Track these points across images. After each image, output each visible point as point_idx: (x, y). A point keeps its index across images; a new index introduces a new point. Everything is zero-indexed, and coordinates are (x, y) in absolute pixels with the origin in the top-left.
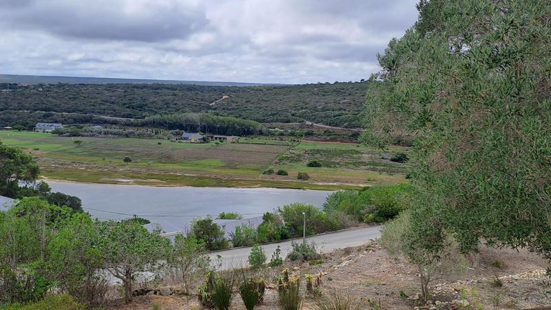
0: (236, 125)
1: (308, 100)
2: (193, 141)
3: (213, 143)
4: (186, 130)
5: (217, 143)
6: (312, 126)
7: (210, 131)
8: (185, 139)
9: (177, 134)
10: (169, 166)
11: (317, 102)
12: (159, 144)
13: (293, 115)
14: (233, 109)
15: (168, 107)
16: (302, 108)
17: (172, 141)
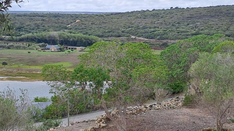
0: (83, 39)
1: (133, 22)
2: (53, 50)
3: (66, 51)
4: (49, 44)
5: (69, 52)
6: (135, 39)
7: (66, 44)
8: (48, 49)
9: (43, 46)
10: (33, 67)
11: (139, 23)
12: (29, 52)
13: (123, 32)
14: (82, 29)
15: (38, 28)
16: (129, 27)
17: (39, 51)
